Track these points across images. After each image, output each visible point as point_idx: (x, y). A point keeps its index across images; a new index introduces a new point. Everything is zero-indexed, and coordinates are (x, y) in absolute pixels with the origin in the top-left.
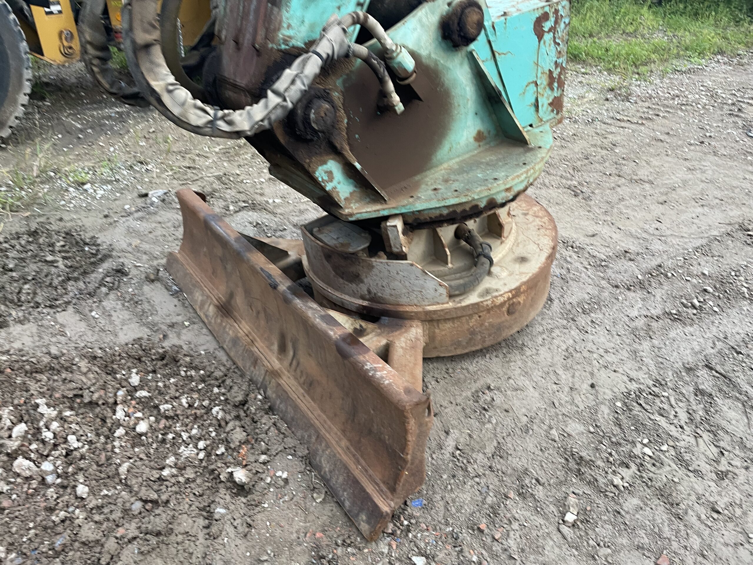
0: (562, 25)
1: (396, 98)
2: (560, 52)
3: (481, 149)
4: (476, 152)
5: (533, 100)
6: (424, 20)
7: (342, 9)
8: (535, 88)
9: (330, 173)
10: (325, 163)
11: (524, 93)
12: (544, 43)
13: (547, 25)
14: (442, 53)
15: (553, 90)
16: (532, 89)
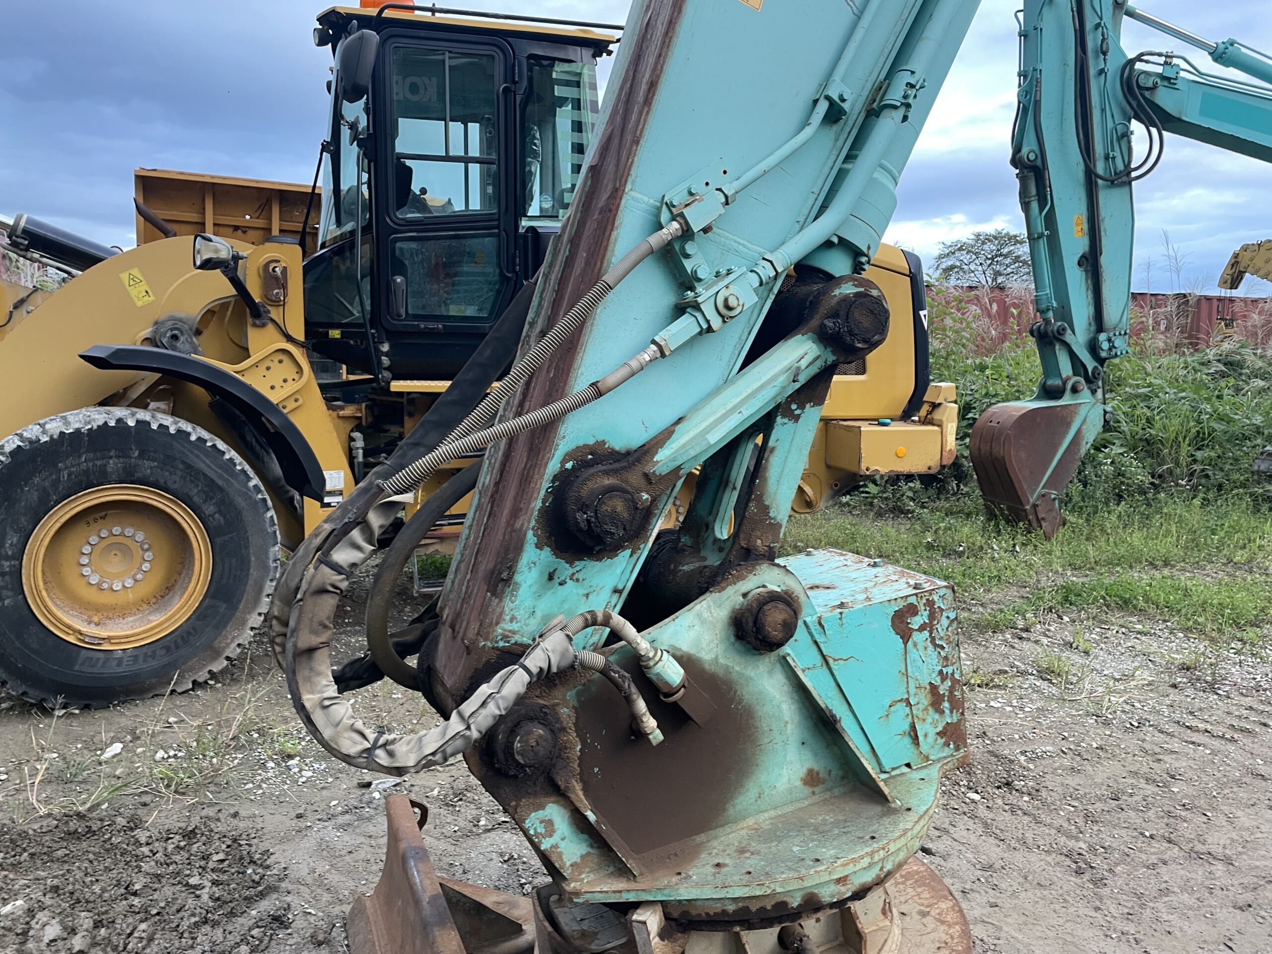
0: (945, 622)
1: (650, 723)
2: (946, 658)
3: (816, 798)
4: (806, 803)
5: (906, 727)
6: (706, 615)
7: (590, 597)
8: (907, 710)
9: (549, 824)
10: (542, 807)
11: (887, 716)
12: (915, 645)
13: (916, 622)
14: (737, 658)
15: (942, 712)
16: (902, 709)
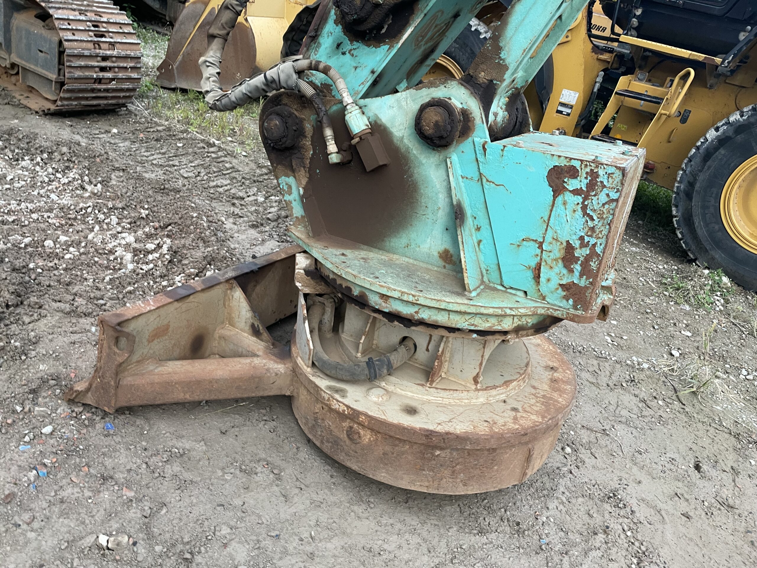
0: (603, 198)
2: (592, 229)
5: (533, 263)
8: (538, 251)
9: (289, 187)
10: (288, 177)
11: (519, 246)
12: (565, 203)
13: (572, 184)
15: (571, 271)
16: (533, 248)
